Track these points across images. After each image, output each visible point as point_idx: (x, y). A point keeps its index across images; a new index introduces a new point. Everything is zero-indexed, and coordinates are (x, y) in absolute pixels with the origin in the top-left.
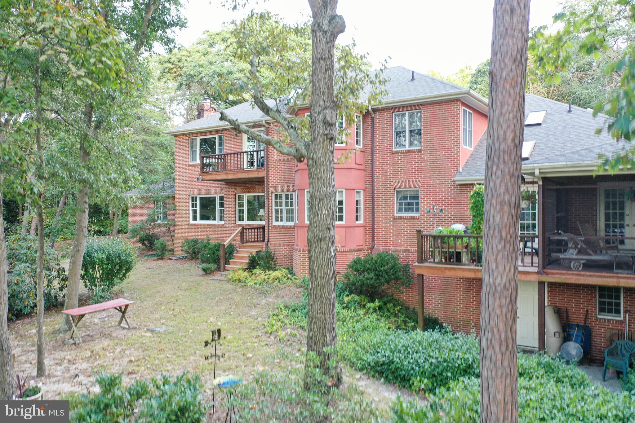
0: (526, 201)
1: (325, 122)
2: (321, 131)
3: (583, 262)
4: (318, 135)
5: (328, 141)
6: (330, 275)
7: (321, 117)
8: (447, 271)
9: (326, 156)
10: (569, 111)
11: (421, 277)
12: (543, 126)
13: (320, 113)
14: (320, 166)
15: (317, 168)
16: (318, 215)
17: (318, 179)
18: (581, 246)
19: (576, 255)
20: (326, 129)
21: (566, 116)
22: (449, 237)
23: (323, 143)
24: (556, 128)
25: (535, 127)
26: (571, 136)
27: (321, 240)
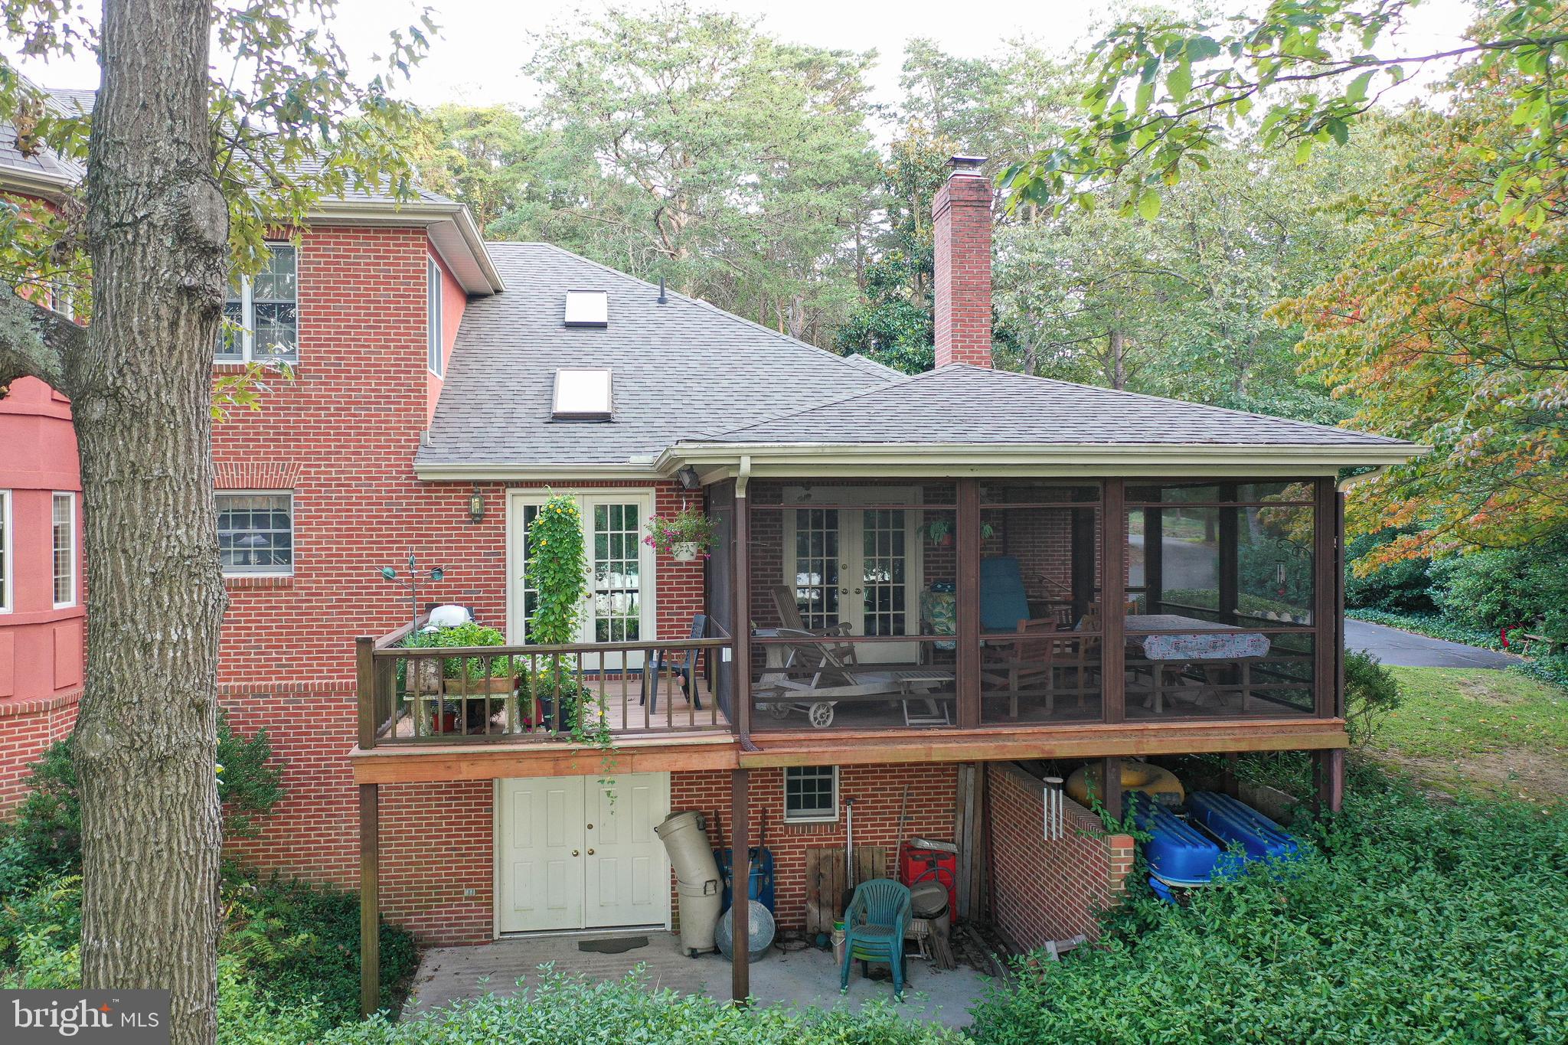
0: (690, 544)
1: (185, 233)
2: (164, 273)
3: (833, 703)
4: (147, 287)
5: (195, 318)
6: (200, 906)
7: (161, 209)
8: (464, 765)
9: (184, 388)
10: (662, 301)
11: (373, 791)
12: (610, 329)
13: (156, 190)
14: (160, 428)
15: (144, 436)
16: (146, 648)
17: (146, 483)
18: (828, 663)
19: (817, 687)
20: (189, 267)
21: (658, 313)
22: (466, 655)
23: (174, 325)
24: (646, 340)
25: (590, 333)
26: (692, 364)
27: (163, 760)
